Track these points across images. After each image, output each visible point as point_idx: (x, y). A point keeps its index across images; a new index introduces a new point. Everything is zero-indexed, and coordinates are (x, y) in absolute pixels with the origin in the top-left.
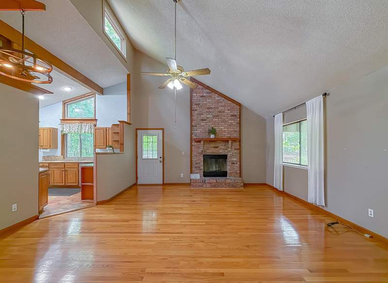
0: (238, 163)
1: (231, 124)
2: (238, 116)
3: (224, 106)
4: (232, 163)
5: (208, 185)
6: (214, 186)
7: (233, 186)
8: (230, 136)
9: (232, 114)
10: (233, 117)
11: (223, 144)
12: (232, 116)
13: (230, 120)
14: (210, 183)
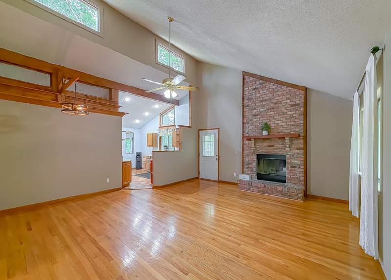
0: (302, 167)
1: (291, 116)
2: (302, 105)
3: (282, 95)
4: (292, 167)
5: (255, 189)
6: (263, 192)
7: (286, 196)
8: (289, 131)
9: (293, 103)
10: (294, 107)
11: (280, 142)
12: (292, 105)
13: (290, 110)
14: (258, 188)
